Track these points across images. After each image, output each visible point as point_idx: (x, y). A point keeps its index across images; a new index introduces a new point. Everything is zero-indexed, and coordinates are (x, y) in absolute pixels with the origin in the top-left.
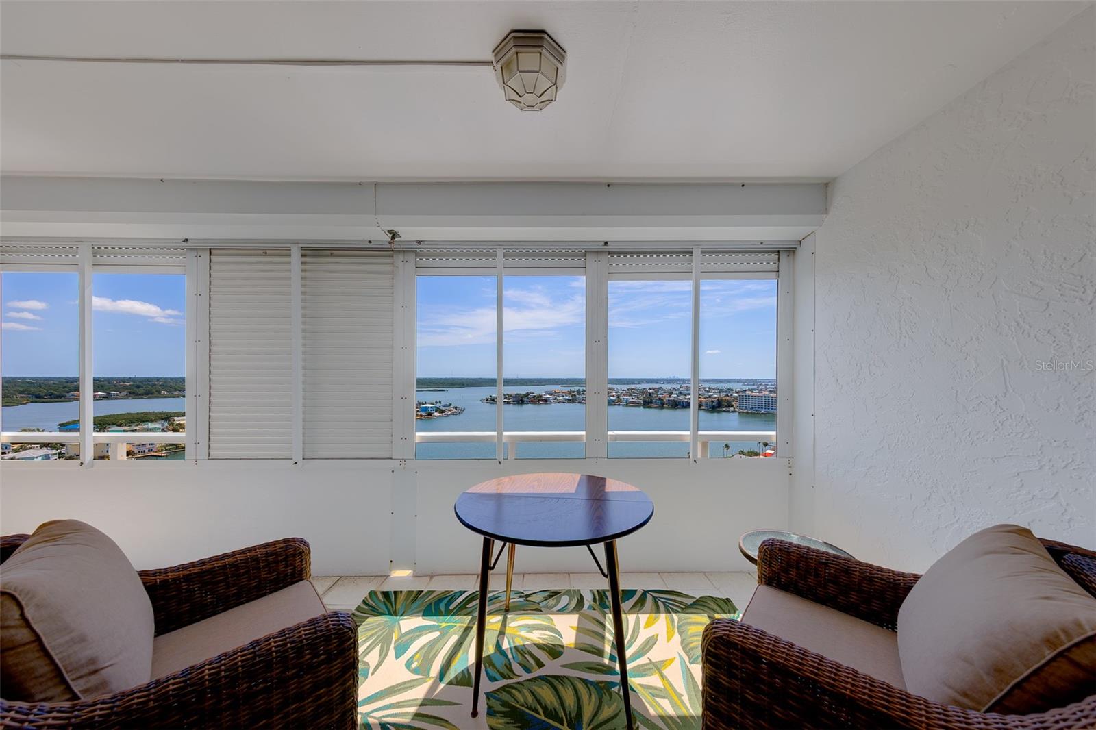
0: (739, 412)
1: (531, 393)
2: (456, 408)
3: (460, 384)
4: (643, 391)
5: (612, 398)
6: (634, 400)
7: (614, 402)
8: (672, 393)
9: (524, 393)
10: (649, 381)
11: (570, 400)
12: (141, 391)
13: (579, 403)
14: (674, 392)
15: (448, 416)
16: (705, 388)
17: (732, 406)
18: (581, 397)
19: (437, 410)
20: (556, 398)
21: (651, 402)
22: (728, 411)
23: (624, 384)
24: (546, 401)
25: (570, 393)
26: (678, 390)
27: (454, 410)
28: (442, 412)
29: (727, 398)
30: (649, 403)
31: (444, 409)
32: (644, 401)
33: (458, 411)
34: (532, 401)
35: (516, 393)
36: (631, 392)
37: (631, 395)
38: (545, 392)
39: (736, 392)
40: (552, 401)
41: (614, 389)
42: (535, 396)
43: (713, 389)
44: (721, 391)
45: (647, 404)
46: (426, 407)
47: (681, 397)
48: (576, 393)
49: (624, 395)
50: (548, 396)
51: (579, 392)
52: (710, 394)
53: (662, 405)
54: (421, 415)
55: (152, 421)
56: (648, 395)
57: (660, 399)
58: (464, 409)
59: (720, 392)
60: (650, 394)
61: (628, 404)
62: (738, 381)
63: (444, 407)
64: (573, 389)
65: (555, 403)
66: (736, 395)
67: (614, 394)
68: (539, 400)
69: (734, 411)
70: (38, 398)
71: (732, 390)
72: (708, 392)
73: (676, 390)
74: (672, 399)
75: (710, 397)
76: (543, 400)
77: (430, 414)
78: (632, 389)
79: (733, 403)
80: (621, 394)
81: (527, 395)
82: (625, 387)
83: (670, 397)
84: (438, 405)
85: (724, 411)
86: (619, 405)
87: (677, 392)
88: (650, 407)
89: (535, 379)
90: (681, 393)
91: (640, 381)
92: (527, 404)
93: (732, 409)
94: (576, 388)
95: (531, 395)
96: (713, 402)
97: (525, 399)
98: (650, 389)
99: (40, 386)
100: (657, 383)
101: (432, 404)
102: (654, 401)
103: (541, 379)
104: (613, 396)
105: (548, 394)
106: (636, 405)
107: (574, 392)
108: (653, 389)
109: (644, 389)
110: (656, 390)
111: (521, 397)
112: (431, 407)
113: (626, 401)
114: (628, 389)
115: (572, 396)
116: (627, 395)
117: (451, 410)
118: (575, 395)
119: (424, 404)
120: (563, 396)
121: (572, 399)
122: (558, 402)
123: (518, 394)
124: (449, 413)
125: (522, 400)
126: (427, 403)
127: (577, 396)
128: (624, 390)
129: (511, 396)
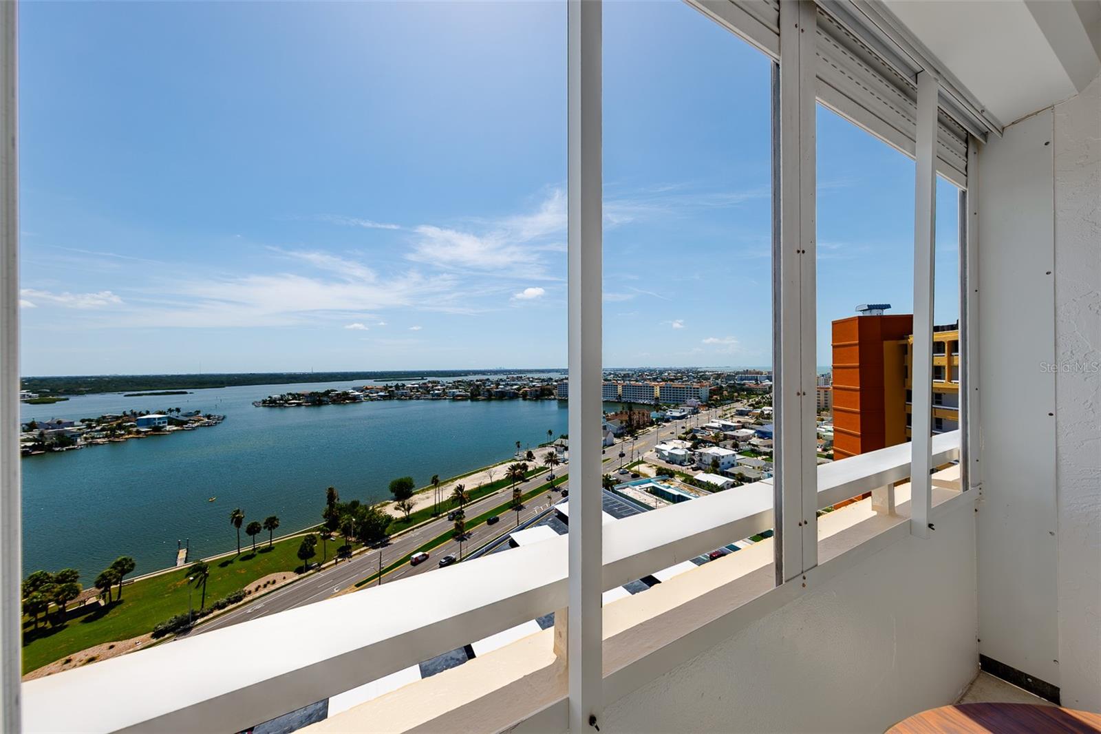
0: (559, 400)
1: (332, 391)
2: (209, 417)
3: (215, 382)
4: (470, 384)
5: (436, 392)
6: (460, 393)
7: (439, 396)
8: (499, 384)
9: (323, 391)
10: (475, 373)
11: (386, 396)
13: (398, 399)
14: (501, 383)
15: (194, 429)
16: (529, 378)
17: (553, 394)
18: (400, 392)
19: (171, 422)
20: (367, 396)
21: (479, 394)
22: (550, 399)
23: (450, 376)
24: (355, 400)
25: (386, 388)
26: (505, 381)
27: (205, 420)
28: (181, 423)
29: (549, 387)
30: (476, 395)
31: (186, 419)
32: (472, 393)
33: (213, 421)
34: (334, 400)
35: (310, 392)
36: (456, 385)
37: (457, 388)
38: (354, 389)
39: (556, 381)
40: (363, 399)
41: (439, 382)
42: (339, 394)
43: (536, 379)
44: (543, 380)
45: (474, 397)
46: (148, 419)
47: (508, 388)
48: (393, 389)
49: (450, 388)
50: (357, 393)
51: (397, 387)
52: (534, 384)
53: (489, 397)
54: (138, 432)
56: (475, 387)
57: (488, 391)
58: (224, 417)
59: (541, 382)
60: (478, 386)
61: (455, 398)
62: (557, 371)
63: (186, 416)
64: (390, 384)
65: (368, 400)
66: (555, 383)
67: (439, 387)
68: (343, 399)
69: (555, 399)
71: (552, 379)
72: (532, 382)
73: (503, 381)
74: (500, 390)
75: (534, 386)
76: (350, 399)
77: (157, 429)
78: (459, 381)
79: (554, 391)
80: (447, 387)
81: (328, 392)
82: (451, 379)
83: (497, 388)
84: (174, 415)
85: (546, 399)
86: (445, 399)
87: (504, 383)
88: (478, 400)
89: (338, 374)
90: (508, 384)
91: (467, 373)
92: (328, 404)
93: (553, 397)
94: (395, 383)
95: (332, 394)
96: (536, 391)
97: (324, 398)
98: (477, 381)
100: (484, 374)
101: (160, 413)
102: (482, 392)
103: (347, 373)
104: (439, 390)
106: (464, 398)
107: (391, 387)
108: (481, 381)
109: (471, 381)
110: (484, 382)
111: (319, 396)
112: (159, 419)
113: (453, 395)
114: (454, 382)
115: (389, 392)
116: (453, 389)
117: (199, 421)
118: (393, 391)
119: (144, 415)
120: (378, 393)
121: (390, 396)
122: (372, 400)
123: (313, 393)
124: (196, 425)
125: (319, 400)
126: (148, 413)
127: (396, 391)
128: (450, 383)
129: (303, 395)
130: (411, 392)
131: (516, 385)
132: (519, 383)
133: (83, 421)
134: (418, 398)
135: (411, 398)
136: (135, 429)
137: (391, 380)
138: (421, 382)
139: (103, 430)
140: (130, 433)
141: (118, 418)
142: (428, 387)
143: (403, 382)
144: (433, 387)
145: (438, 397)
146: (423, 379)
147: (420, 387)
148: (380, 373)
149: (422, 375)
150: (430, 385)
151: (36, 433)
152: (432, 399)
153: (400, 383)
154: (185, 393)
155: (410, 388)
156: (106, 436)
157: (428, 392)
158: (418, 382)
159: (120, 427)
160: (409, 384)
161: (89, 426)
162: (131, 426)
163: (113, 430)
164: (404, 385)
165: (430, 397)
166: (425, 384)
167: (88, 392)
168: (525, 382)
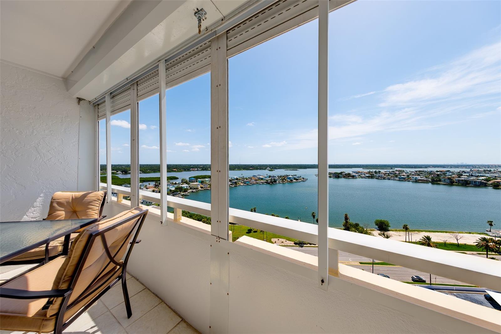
1: (343, 172)
2: (303, 178)
3: (304, 167)
4: (431, 173)
5: (402, 176)
6: (422, 179)
7: (405, 179)
8: (462, 175)
9: (339, 172)
10: (435, 166)
12: (204, 168)
13: (377, 179)
14: (464, 174)
15: (300, 182)
18: (377, 175)
19: (295, 179)
20: (360, 176)
21: (440, 181)
23: (412, 168)
24: (353, 177)
25: (369, 172)
26: (468, 172)
27: (302, 179)
28: (297, 180)
30: (437, 181)
31: (298, 178)
32: (433, 180)
33: (304, 180)
34: (344, 176)
35: (334, 172)
36: (419, 173)
37: (419, 175)
38: (352, 172)
40: (357, 177)
41: (404, 171)
42: (346, 174)
46: (290, 177)
47: (472, 178)
49: (413, 175)
50: (354, 174)
51: (376, 172)
53: (451, 183)
54: (288, 181)
55: (207, 178)
56: (436, 176)
57: (449, 179)
58: (307, 179)
60: (438, 175)
61: (417, 181)
64: (371, 170)
67: (404, 174)
68: (348, 176)
70: (185, 170)
73: (465, 173)
74: (462, 179)
76: (351, 176)
77: (292, 181)
78: (420, 171)
80: (410, 174)
81: (341, 173)
82: (413, 170)
83: (459, 177)
84: (295, 177)
86: (409, 181)
87: (468, 174)
88: (439, 184)
89: (345, 165)
90: (472, 175)
92: (342, 178)
94: (374, 170)
95: (343, 174)
97: (340, 175)
98: (437, 171)
99: (185, 167)
100: (444, 167)
101: (292, 176)
102: (442, 180)
104: (404, 175)
105: (354, 173)
106: (425, 182)
107: (372, 172)
108: (441, 172)
109: (431, 171)
110: (444, 173)
111: (338, 174)
112: (292, 177)
113: (416, 179)
114: (416, 171)
115: (371, 174)
116: (415, 175)
117: (301, 179)
118: (373, 174)
119: (288, 176)
120: (365, 175)
121: (371, 176)
122: (362, 178)
123: (335, 173)
124: (300, 180)
125: (338, 176)
126: (289, 175)
127: (375, 175)
128: (412, 172)
129: (332, 173)
130: (385, 175)
131: (483, 176)
132: (487, 175)
133: (278, 176)
134: (389, 179)
135: (384, 179)
136: (287, 180)
137: (372, 169)
138: (391, 170)
139: (281, 179)
140: (286, 181)
141: (284, 176)
142: (396, 173)
143: (380, 170)
144: (399, 174)
145: (402, 180)
146: (392, 169)
147: (391, 173)
148: (365, 165)
149: (392, 167)
150: (397, 172)
151: (271, 178)
152: (399, 180)
153: (377, 170)
154: (297, 170)
155: (384, 174)
156: (282, 181)
157: (396, 176)
158: (388, 170)
159: (284, 179)
160: (383, 171)
161: (279, 178)
162: (286, 179)
163: (283, 180)
164: (380, 172)
165: (397, 179)
166: (394, 171)
167: (279, 169)
168: (497, 175)
